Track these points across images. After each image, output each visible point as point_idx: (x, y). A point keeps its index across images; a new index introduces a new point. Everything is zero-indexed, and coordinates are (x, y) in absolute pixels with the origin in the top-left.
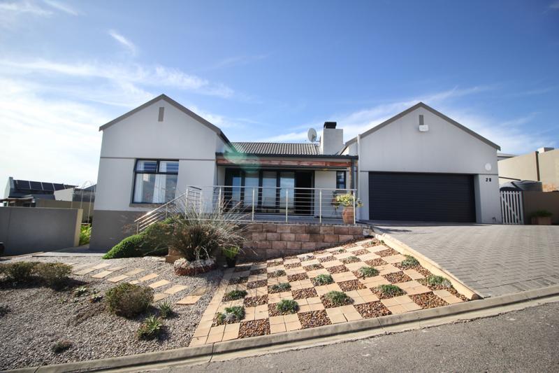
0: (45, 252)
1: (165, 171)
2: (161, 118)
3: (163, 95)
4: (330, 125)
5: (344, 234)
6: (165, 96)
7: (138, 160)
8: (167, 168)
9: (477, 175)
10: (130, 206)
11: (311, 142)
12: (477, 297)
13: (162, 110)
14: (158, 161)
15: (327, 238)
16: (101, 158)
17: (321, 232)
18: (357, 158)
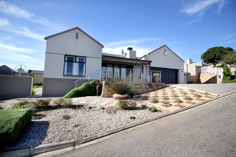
0: (21, 98)
1: (78, 61)
2: (77, 38)
3: (77, 27)
4: (130, 49)
5: (159, 86)
6: (78, 28)
7: (65, 55)
8: (79, 60)
9: (178, 70)
10: (63, 76)
11: (122, 55)
12: (218, 96)
13: (77, 34)
14: (76, 57)
15: (154, 87)
16: (46, 53)
17: (153, 85)
18: (151, 62)
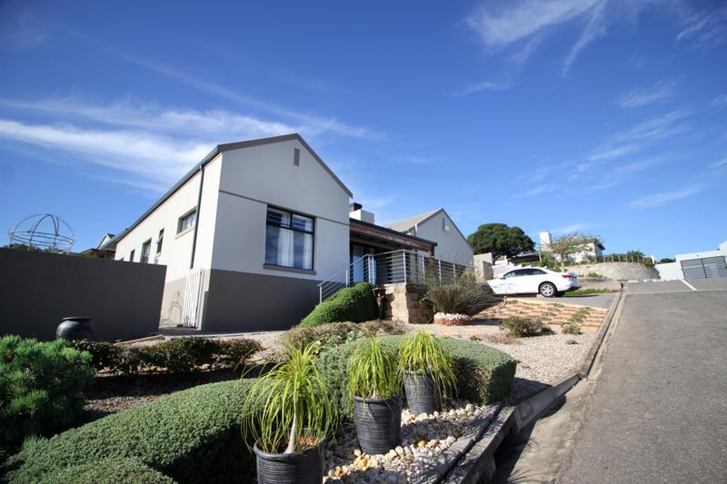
2: (296, 162)
10: (264, 268)
13: (297, 152)
14: (292, 214)
18: (436, 244)
